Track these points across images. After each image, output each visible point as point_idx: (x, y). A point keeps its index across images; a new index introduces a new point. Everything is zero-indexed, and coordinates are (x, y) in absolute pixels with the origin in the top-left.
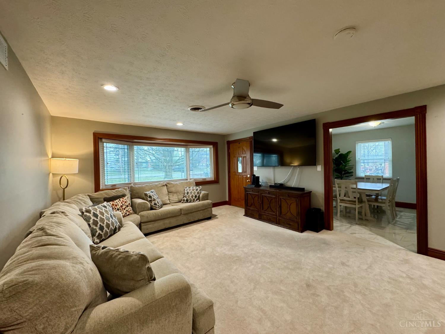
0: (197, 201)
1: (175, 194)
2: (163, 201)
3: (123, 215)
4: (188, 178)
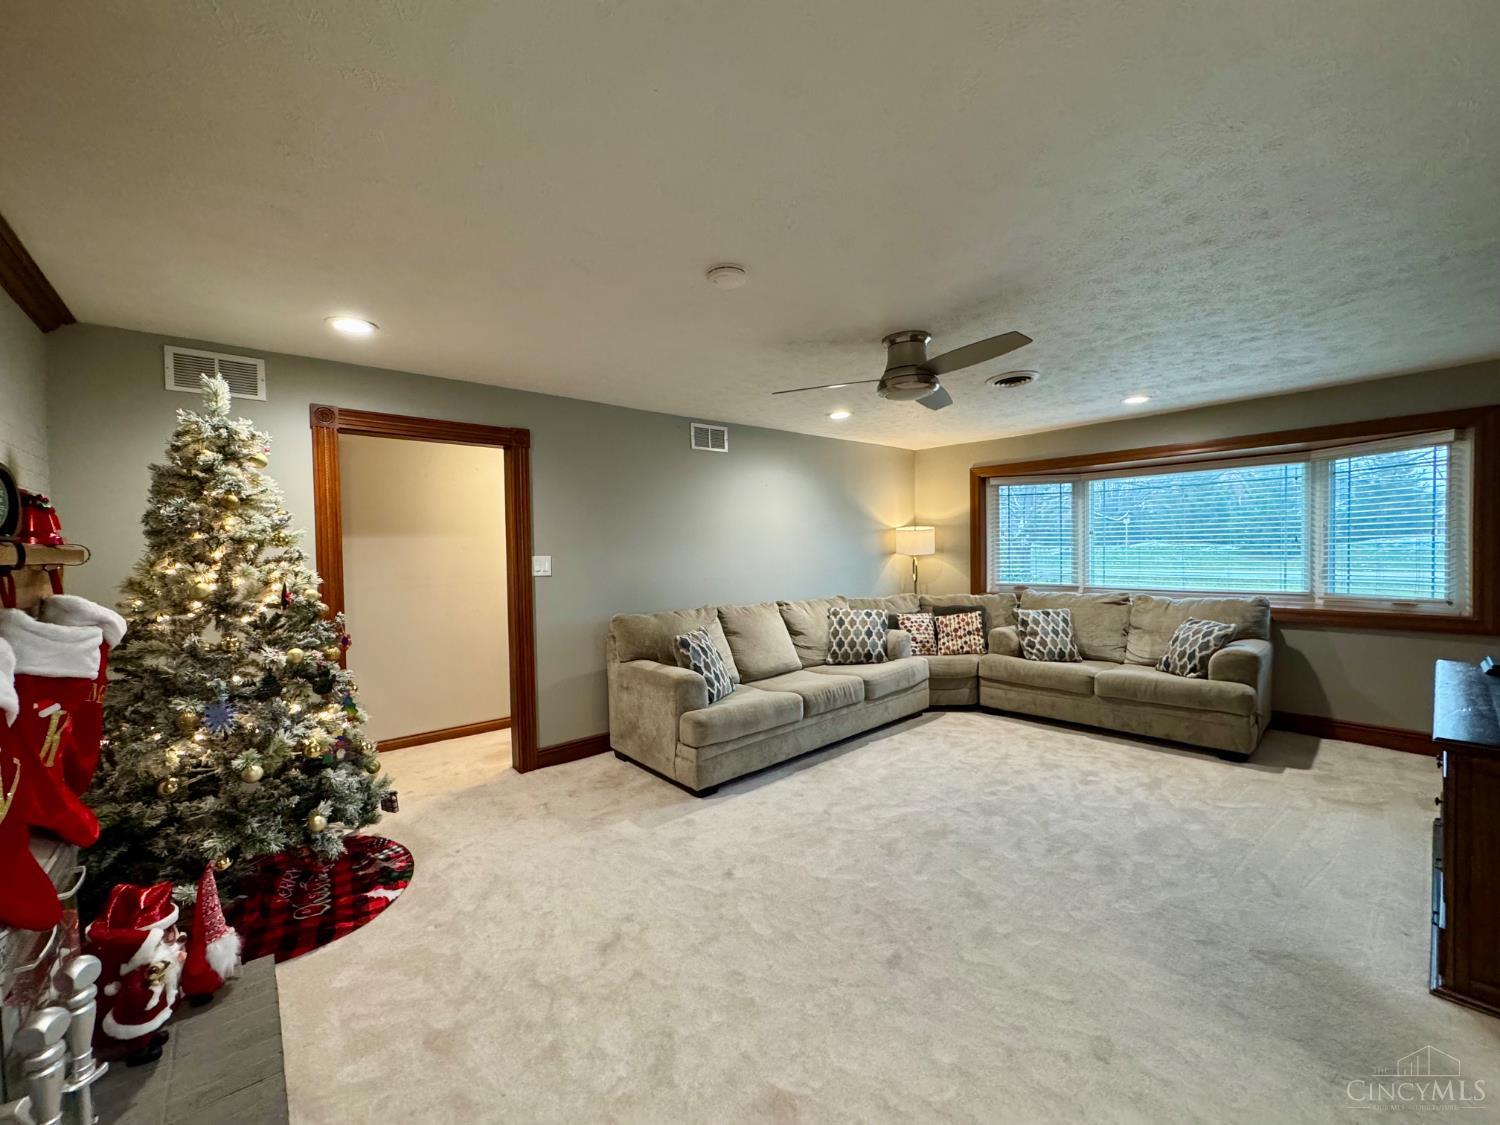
0: (1192, 674)
1: (1147, 637)
2: (1090, 646)
3: (955, 648)
4: (1312, 592)
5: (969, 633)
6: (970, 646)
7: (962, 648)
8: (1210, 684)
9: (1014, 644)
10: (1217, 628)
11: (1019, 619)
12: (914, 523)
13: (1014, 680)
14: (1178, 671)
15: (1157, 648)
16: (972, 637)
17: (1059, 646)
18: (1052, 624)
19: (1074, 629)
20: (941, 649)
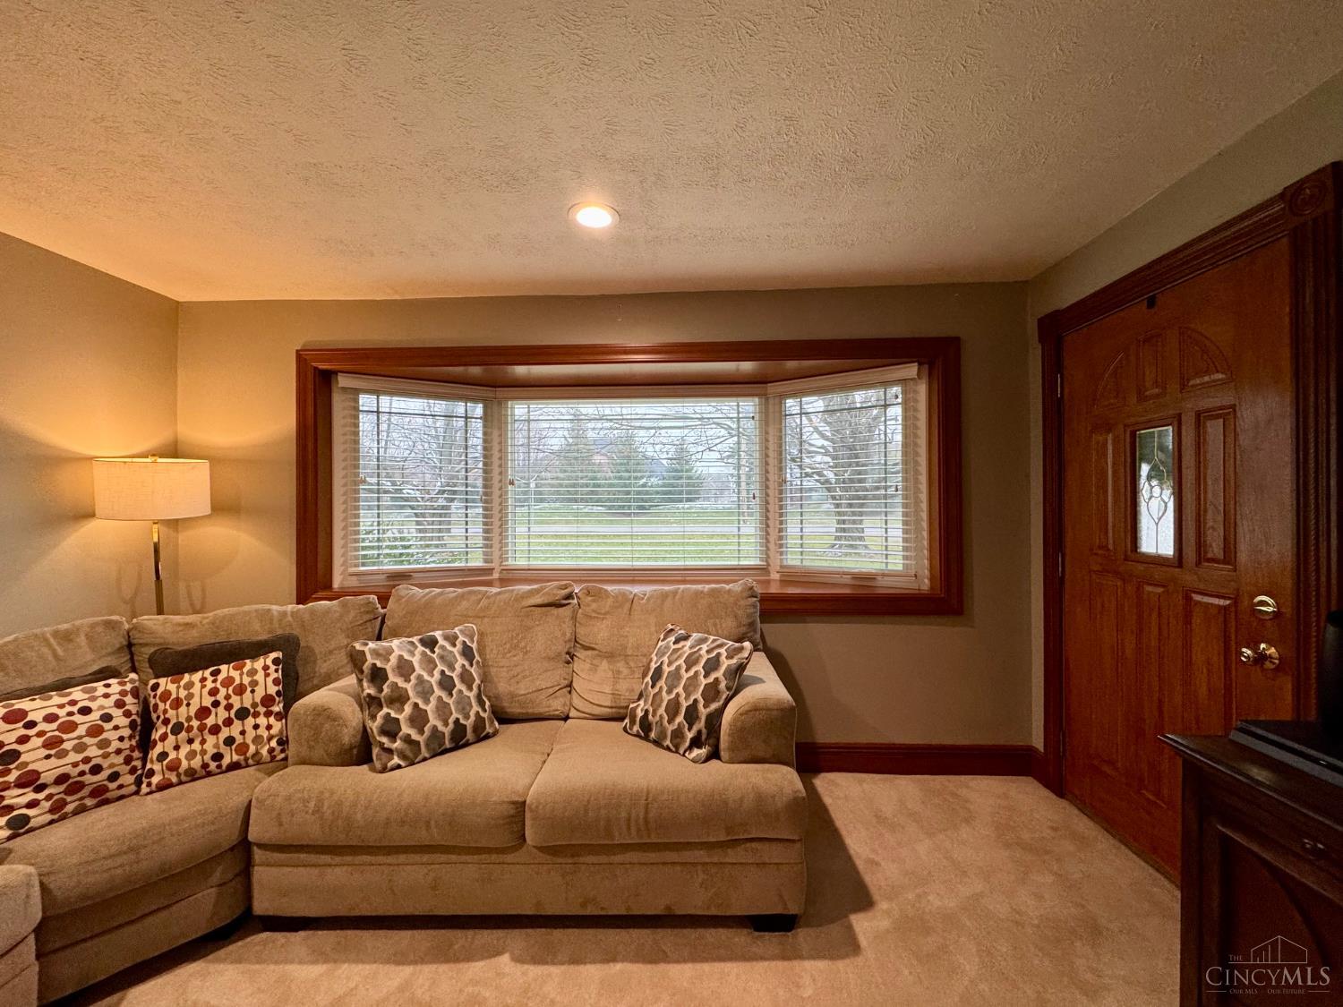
0: (696, 752)
1: (604, 665)
2: (513, 696)
3: (196, 763)
6: (242, 749)
7: (217, 757)
8: (728, 773)
9: (348, 736)
11: (366, 667)
13: (341, 839)
14: (667, 742)
15: (623, 686)
16: (250, 721)
17: (455, 715)
18: (440, 667)
19: (484, 666)
20: (151, 773)
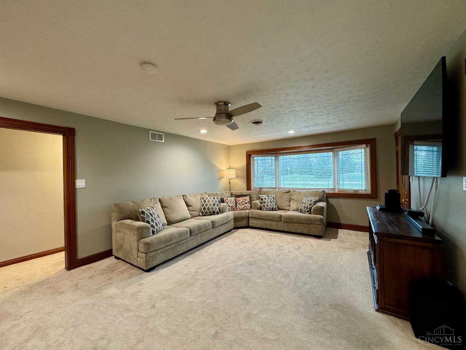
0: (307, 213)
1: (295, 202)
2: (280, 206)
3: (242, 208)
4: (335, 188)
5: (246, 203)
6: (246, 207)
7: (244, 208)
8: (312, 216)
9: (259, 206)
10: (313, 199)
11: (260, 198)
12: (230, 168)
13: (259, 217)
14: (304, 212)
15: (298, 205)
16: (247, 204)
17: (272, 206)
18: (270, 199)
19: (276, 201)
20: (237, 209)
